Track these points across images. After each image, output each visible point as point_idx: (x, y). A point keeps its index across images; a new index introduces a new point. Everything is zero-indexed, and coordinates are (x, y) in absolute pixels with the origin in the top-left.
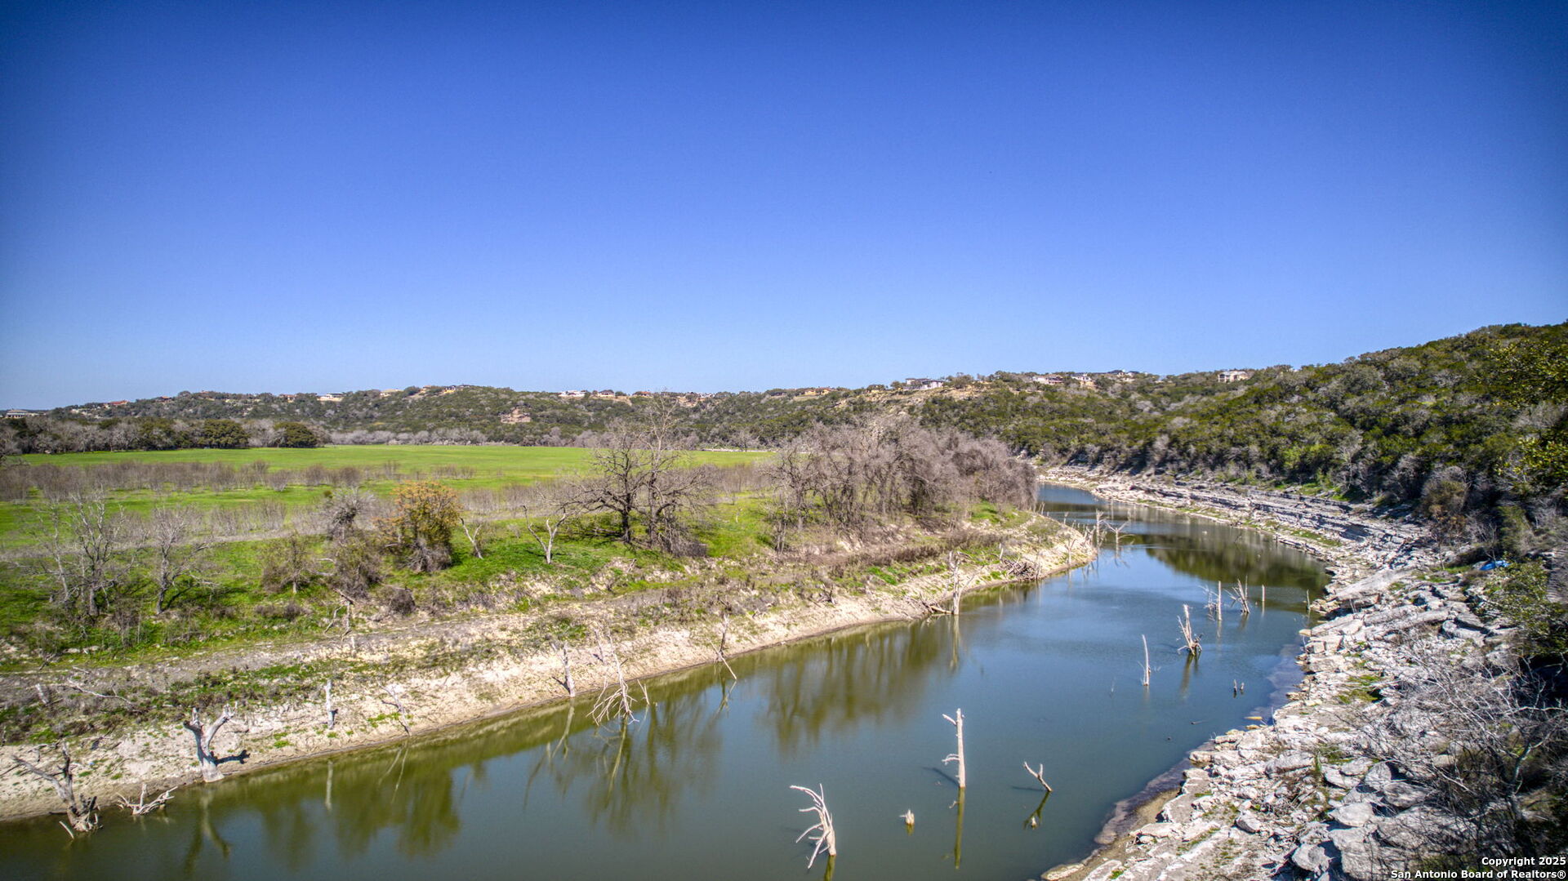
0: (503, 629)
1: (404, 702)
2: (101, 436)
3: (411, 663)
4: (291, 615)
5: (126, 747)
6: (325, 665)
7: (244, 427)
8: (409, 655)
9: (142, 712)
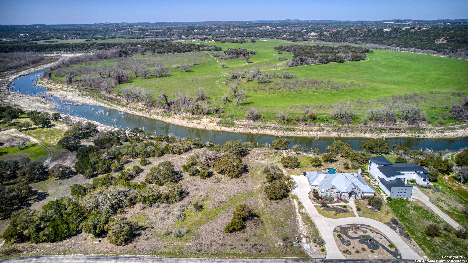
0: (315, 128)
1: (301, 133)
4: (296, 123)
5: (280, 132)
6: (296, 129)
8: (304, 129)
9: (282, 130)
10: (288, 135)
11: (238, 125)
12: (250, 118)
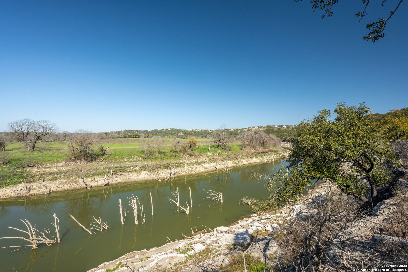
0: (205, 159)
1: (195, 169)
2: (118, 136)
3: (194, 163)
4: (176, 156)
5: (160, 172)
6: (182, 163)
7: (140, 134)
8: (193, 162)
9: (160, 168)
10: (176, 175)
11: (42, 174)
12: (76, 158)
